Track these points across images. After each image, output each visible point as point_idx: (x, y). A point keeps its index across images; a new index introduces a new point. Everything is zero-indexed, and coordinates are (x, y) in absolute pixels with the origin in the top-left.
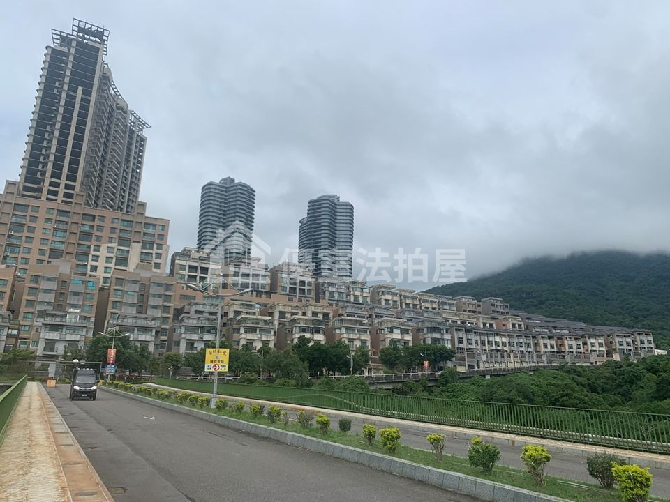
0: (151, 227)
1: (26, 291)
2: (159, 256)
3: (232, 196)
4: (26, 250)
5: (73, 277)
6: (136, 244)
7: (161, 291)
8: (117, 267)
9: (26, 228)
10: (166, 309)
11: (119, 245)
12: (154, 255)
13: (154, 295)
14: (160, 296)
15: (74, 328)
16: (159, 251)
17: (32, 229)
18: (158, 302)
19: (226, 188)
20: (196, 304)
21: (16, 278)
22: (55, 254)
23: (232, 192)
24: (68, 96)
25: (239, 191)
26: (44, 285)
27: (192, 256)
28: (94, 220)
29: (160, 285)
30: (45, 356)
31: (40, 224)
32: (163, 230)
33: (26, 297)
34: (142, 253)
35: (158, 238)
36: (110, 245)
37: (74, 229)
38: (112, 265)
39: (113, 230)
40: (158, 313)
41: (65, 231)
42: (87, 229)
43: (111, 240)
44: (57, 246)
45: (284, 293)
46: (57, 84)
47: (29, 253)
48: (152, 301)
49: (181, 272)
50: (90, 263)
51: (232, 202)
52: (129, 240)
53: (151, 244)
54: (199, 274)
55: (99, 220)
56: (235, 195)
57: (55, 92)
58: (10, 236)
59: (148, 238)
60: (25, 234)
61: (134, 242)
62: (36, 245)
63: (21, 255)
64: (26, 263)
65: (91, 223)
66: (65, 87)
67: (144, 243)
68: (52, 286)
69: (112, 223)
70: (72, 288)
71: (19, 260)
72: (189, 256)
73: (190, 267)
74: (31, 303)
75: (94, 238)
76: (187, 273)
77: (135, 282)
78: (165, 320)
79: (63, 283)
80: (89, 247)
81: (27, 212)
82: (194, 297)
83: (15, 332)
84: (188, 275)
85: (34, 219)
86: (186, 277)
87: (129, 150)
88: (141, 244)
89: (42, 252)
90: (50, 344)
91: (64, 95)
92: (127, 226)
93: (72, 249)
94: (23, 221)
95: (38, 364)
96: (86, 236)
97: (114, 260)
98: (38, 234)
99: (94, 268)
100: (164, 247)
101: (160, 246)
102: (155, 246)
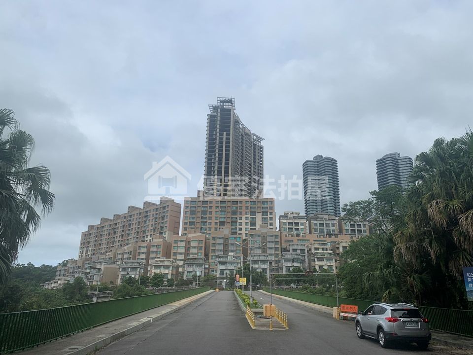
0: (265, 203)
1: (211, 244)
2: (271, 219)
3: (322, 167)
4: (210, 224)
5: (230, 236)
6: (259, 214)
7: (273, 239)
8: (251, 227)
9: (208, 213)
10: (276, 249)
11: (251, 215)
12: (269, 219)
13: (269, 242)
14: (272, 242)
15: (232, 263)
16: (271, 216)
17: (210, 213)
18: (272, 245)
19: (318, 162)
20: (293, 245)
21: (206, 238)
22: (222, 224)
23: (321, 164)
24: (220, 138)
25: (326, 163)
26: (218, 241)
27: (289, 217)
28: (237, 204)
29: (272, 236)
30: (221, 278)
31: (214, 210)
32: (272, 204)
33: (211, 248)
34: (263, 218)
35: (270, 209)
36: (246, 216)
37: (229, 210)
38: (249, 227)
39: (247, 208)
40: (273, 252)
41: (225, 211)
42: (234, 208)
43: (246, 213)
44: (223, 220)
45: (347, 233)
46: (214, 133)
47: (211, 225)
48: (269, 245)
49: (284, 226)
50: (238, 226)
51: (323, 170)
52: (255, 212)
53: (267, 212)
54: (294, 227)
55: (240, 203)
56: (323, 166)
57: (214, 137)
58: (202, 217)
59: (264, 210)
60: (208, 216)
61: (258, 212)
62: (213, 221)
63: (208, 226)
64: (210, 230)
65: (236, 206)
66: (218, 134)
67: (263, 212)
68: (222, 241)
69: (246, 204)
70: (230, 242)
71: (207, 229)
72: (287, 217)
73: (289, 223)
74: (214, 251)
75: (238, 213)
76: (287, 226)
77: (259, 236)
78: (277, 255)
79: (226, 239)
80: (237, 218)
81: (207, 204)
82: (292, 241)
83: (207, 266)
84: (289, 228)
85: (211, 208)
86: (287, 229)
87: (255, 155)
88: (261, 214)
89: (216, 223)
90: (222, 271)
91: (218, 138)
92: (253, 205)
93: (229, 220)
94: (206, 209)
95: (218, 282)
96: (234, 213)
97: (249, 224)
98: (213, 215)
99: (240, 229)
100: (273, 213)
101: (271, 213)
102: (269, 213)
